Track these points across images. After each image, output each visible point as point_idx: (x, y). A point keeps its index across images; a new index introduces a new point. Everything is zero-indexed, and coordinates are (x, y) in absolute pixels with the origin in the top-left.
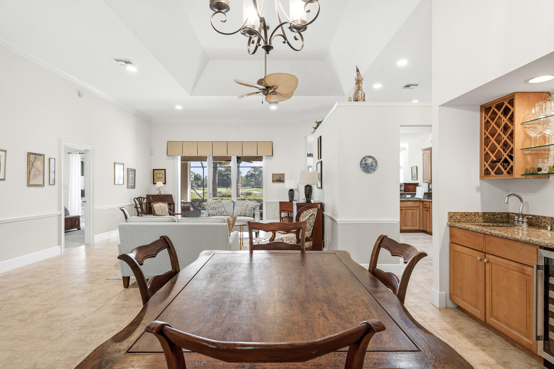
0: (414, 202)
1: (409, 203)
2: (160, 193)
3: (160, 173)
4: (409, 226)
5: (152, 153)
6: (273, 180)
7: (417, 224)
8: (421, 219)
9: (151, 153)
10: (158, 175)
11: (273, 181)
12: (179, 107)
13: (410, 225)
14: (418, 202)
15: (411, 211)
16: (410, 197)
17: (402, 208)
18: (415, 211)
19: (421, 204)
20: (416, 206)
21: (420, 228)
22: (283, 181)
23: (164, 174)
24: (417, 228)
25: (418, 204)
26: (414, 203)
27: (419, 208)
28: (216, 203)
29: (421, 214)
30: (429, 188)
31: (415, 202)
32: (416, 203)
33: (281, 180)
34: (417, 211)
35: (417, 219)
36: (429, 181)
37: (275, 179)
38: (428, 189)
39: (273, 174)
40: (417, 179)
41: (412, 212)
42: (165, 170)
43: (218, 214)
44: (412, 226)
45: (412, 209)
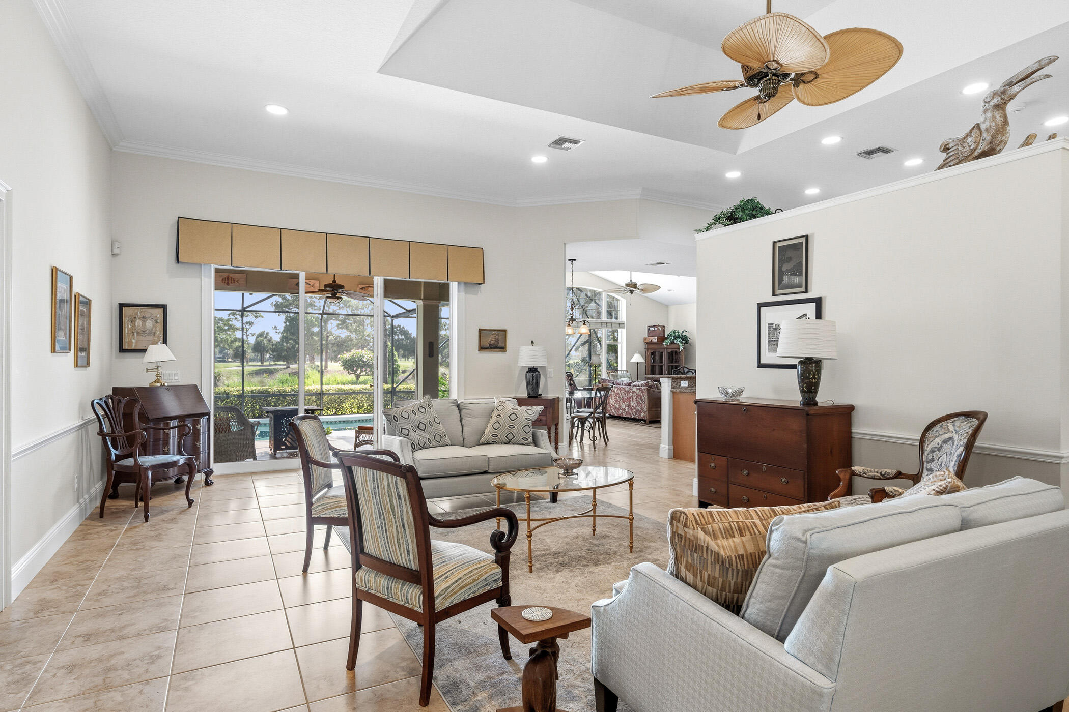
2: (157, 381)
3: (144, 317)
5: (116, 251)
6: (479, 345)
9: (112, 250)
10: (138, 323)
11: (482, 348)
12: (276, 110)
22: (503, 349)
23: (161, 320)
28: (423, 410)
33: (500, 345)
37: (485, 343)
39: (481, 330)
42: (164, 307)
43: (434, 443)
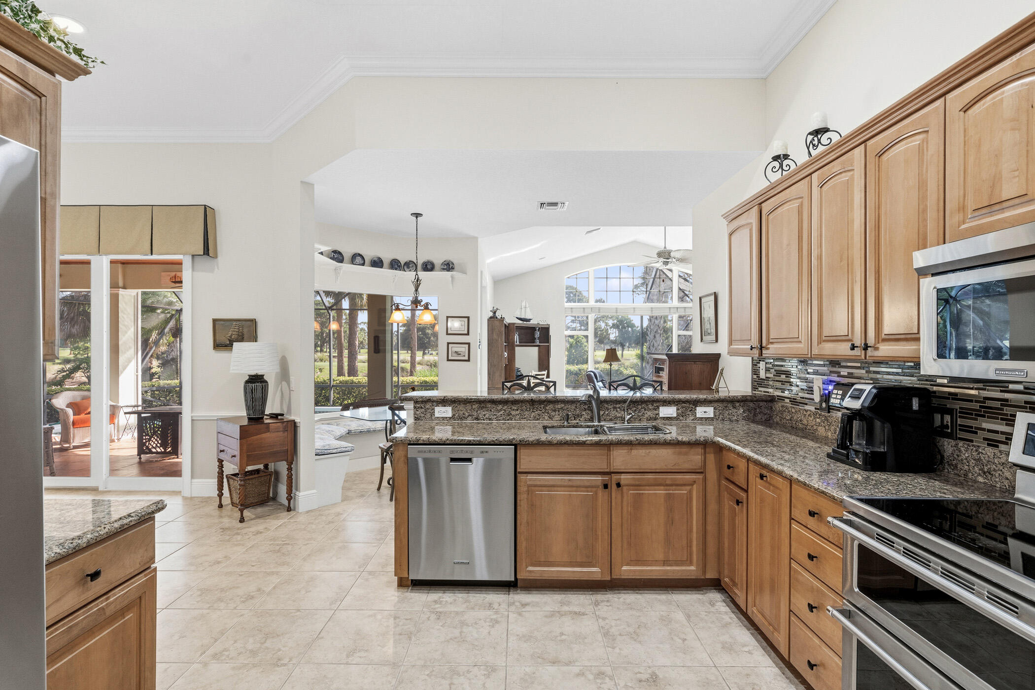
0: (677, 449)
1: (655, 452)
4: (655, 562)
6: (215, 340)
7: (691, 554)
8: (711, 528)
13: (661, 556)
14: (700, 450)
15: (661, 492)
16: (675, 415)
17: (623, 476)
18: (684, 491)
19: (711, 458)
20: (687, 466)
21: (704, 572)
24: (691, 570)
25: (695, 458)
26: (680, 454)
27: (700, 476)
29: (712, 506)
30: (755, 377)
31: (684, 449)
32: (686, 454)
34: (690, 492)
35: (690, 531)
36: (752, 348)
37: (224, 339)
38: (753, 381)
40: (717, 341)
41: (669, 497)
44: (665, 563)
45: (668, 482)
